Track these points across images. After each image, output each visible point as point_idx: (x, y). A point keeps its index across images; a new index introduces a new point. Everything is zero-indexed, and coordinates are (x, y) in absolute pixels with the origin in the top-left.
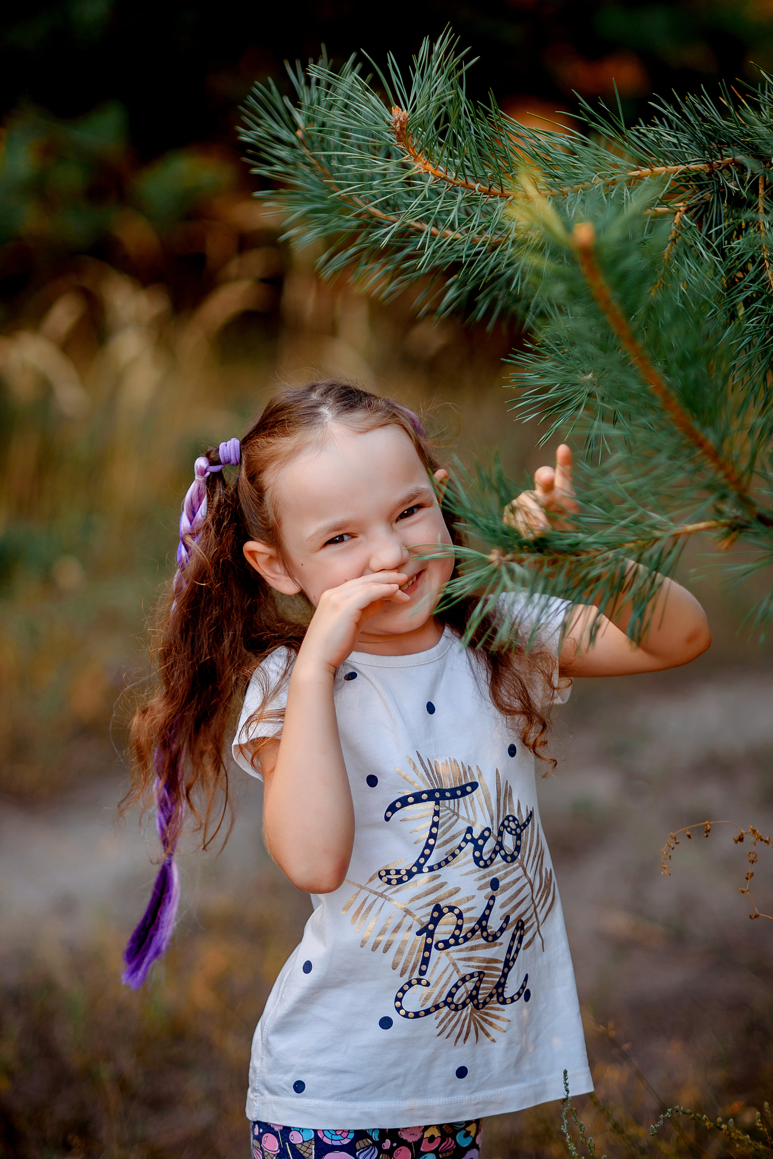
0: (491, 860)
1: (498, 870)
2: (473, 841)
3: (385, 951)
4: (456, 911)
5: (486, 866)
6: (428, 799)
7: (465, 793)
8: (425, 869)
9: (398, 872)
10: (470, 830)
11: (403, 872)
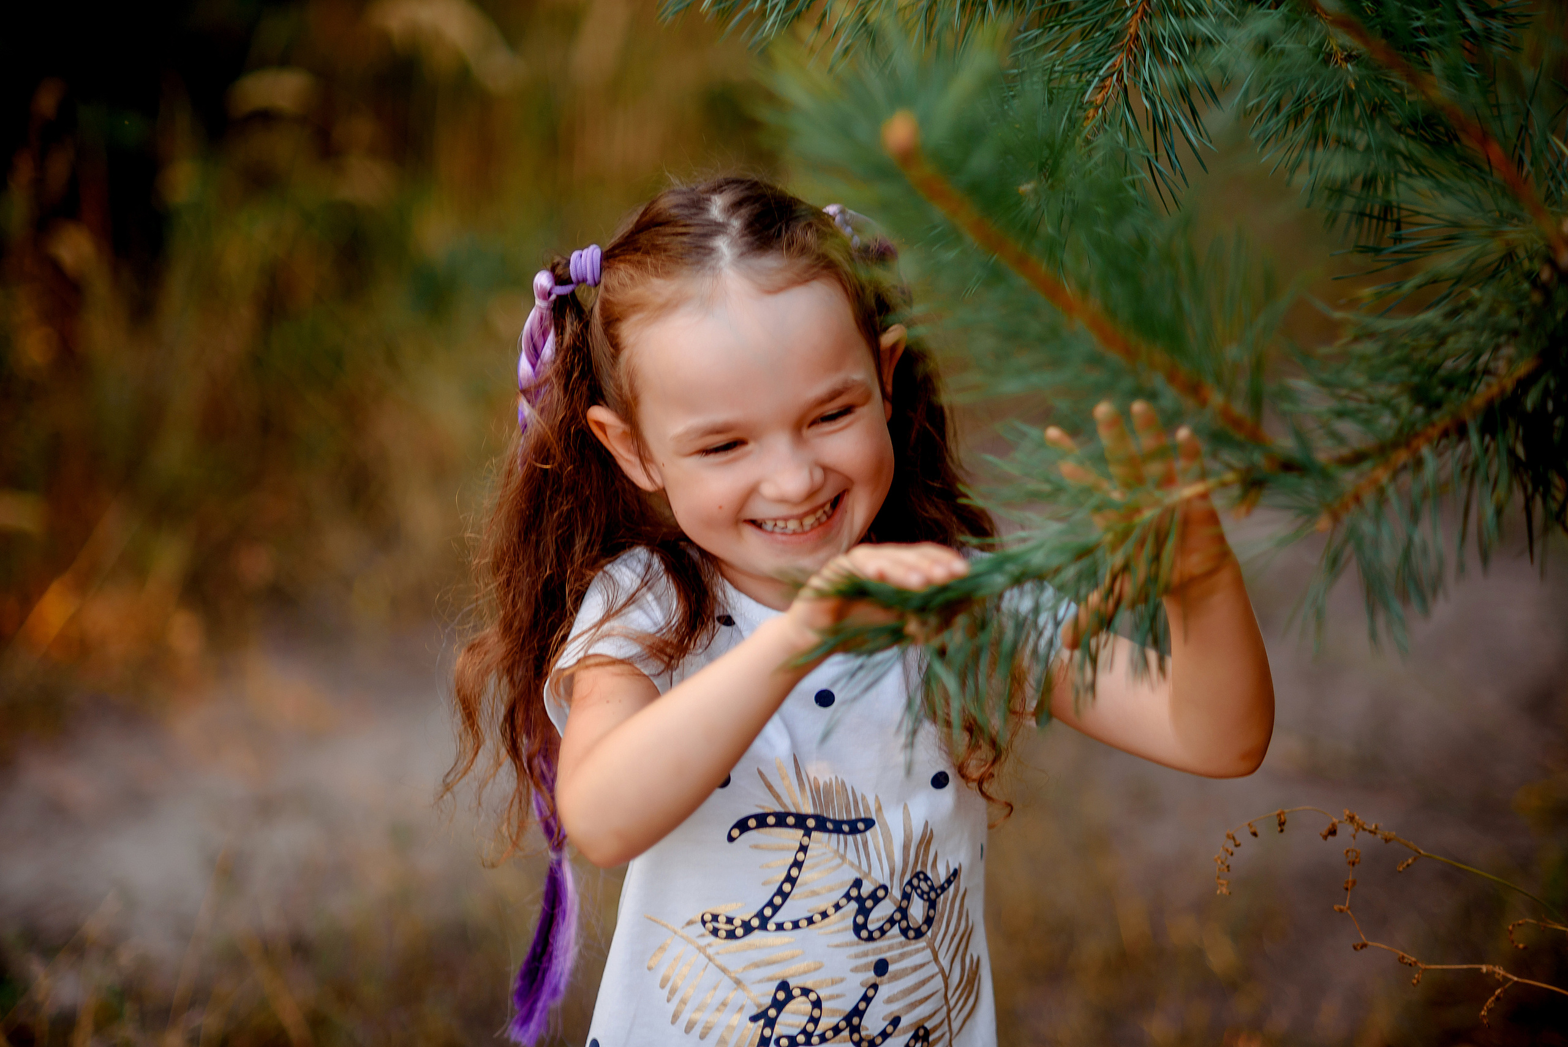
0: (883, 931)
1: (891, 948)
2: (859, 899)
3: (702, 1037)
4: (813, 996)
5: (871, 938)
6: (796, 826)
7: (854, 831)
8: (771, 926)
9: (730, 921)
10: (858, 883)
11: (737, 922)
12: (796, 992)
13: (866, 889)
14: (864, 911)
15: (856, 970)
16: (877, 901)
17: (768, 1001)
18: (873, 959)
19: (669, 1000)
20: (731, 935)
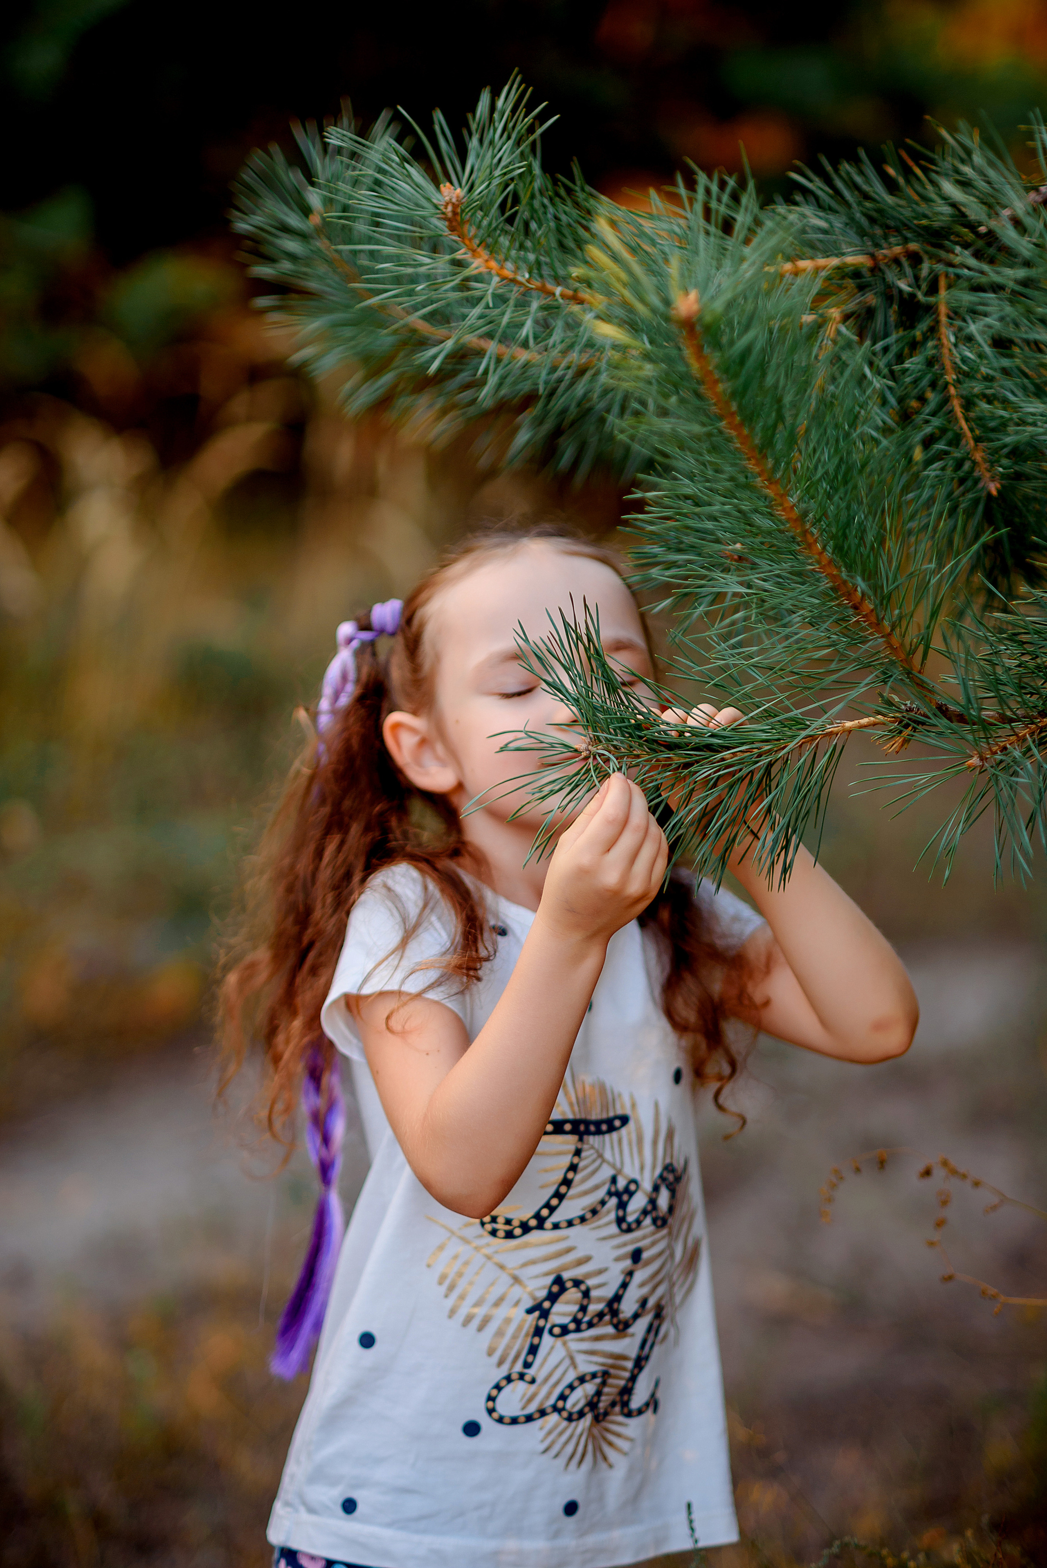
0: (638, 1222)
1: (644, 1237)
2: (618, 1194)
3: (480, 1329)
4: (583, 1287)
5: (629, 1230)
6: (571, 1132)
7: (612, 1129)
8: (548, 1224)
9: (508, 1222)
10: (614, 1180)
11: (516, 1223)
12: (569, 1284)
13: (621, 1184)
14: (622, 1205)
15: (618, 1259)
16: (631, 1194)
17: (543, 1293)
18: (630, 1248)
19: (446, 1296)
20: (509, 1235)
